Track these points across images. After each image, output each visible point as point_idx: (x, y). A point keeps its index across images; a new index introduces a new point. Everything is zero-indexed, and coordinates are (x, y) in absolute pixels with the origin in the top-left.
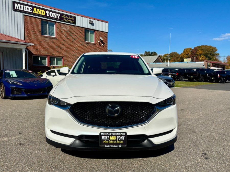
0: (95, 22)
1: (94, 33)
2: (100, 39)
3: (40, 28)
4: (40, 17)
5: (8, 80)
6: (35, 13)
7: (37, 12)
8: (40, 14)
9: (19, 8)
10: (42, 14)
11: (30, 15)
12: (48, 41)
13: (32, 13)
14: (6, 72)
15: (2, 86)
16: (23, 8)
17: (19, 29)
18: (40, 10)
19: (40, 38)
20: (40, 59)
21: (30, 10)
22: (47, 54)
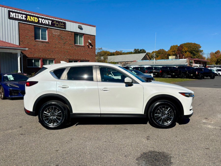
0: (83, 26)
1: (83, 37)
2: (89, 42)
3: (33, 34)
4: (33, 24)
5: (6, 83)
6: (28, 21)
7: (30, 19)
8: (33, 21)
9: (14, 16)
10: (35, 21)
11: (24, 22)
12: (41, 45)
13: (26, 21)
14: (4, 76)
15: (2, 88)
16: (18, 17)
17: (14, 35)
18: (33, 17)
19: (33, 43)
20: (33, 61)
21: (24, 18)
22: (40, 57)
